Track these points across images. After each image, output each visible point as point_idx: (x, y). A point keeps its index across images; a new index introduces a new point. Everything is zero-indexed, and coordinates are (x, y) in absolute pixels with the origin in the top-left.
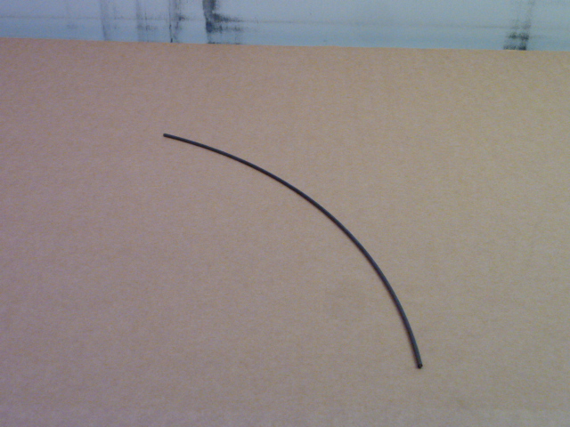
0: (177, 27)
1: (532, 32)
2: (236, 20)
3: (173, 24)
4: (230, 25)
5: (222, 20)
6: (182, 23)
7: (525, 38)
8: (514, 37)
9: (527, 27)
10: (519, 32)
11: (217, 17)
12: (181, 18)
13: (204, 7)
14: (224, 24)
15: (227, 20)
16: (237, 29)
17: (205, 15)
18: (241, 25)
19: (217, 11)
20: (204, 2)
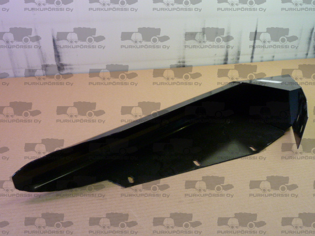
1: (186, 60)
2: (70, 65)
4: (67, 67)
5: (64, 66)
7: (184, 62)
8: (180, 62)
9: (184, 58)
10: (181, 60)
11: (62, 65)
13: (56, 61)
15: (66, 65)
16: (71, 69)
17: (57, 64)
18: (72, 67)
19: (62, 62)
20: (56, 59)
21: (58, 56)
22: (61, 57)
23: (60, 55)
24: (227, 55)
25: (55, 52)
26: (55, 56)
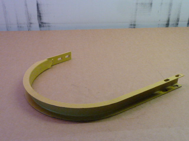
0: (30, 26)
1: (136, 23)
2: (48, 23)
3: (29, 25)
4: (46, 25)
5: (44, 24)
6: (32, 25)
7: (135, 25)
8: (131, 25)
10: (133, 23)
11: (42, 23)
12: (31, 23)
13: (38, 20)
14: (44, 25)
15: (45, 23)
17: (38, 22)
18: (50, 25)
19: (42, 21)
20: (38, 18)
21: (40, 16)
22: (42, 17)
23: (42, 15)
24: (168, 21)
25: (38, 13)
26: (38, 16)
